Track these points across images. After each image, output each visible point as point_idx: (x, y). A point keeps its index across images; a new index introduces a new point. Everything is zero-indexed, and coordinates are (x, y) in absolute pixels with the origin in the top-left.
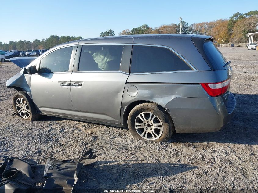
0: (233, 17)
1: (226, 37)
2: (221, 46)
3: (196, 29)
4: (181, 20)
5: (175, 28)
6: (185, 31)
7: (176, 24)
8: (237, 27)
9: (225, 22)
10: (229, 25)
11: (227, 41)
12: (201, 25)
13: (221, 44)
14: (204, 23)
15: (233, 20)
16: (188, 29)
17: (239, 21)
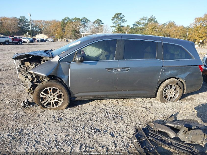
0: (64, 20)
1: (62, 34)
2: (59, 40)
3: (35, 24)
4: (30, 15)
5: (16, 21)
6: (25, 25)
7: (17, 18)
8: (68, 27)
9: (59, 22)
10: (62, 25)
11: (62, 37)
12: (40, 22)
13: (59, 39)
14: (42, 21)
15: (64, 22)
16: (28, 24)
17: (69, 23)
